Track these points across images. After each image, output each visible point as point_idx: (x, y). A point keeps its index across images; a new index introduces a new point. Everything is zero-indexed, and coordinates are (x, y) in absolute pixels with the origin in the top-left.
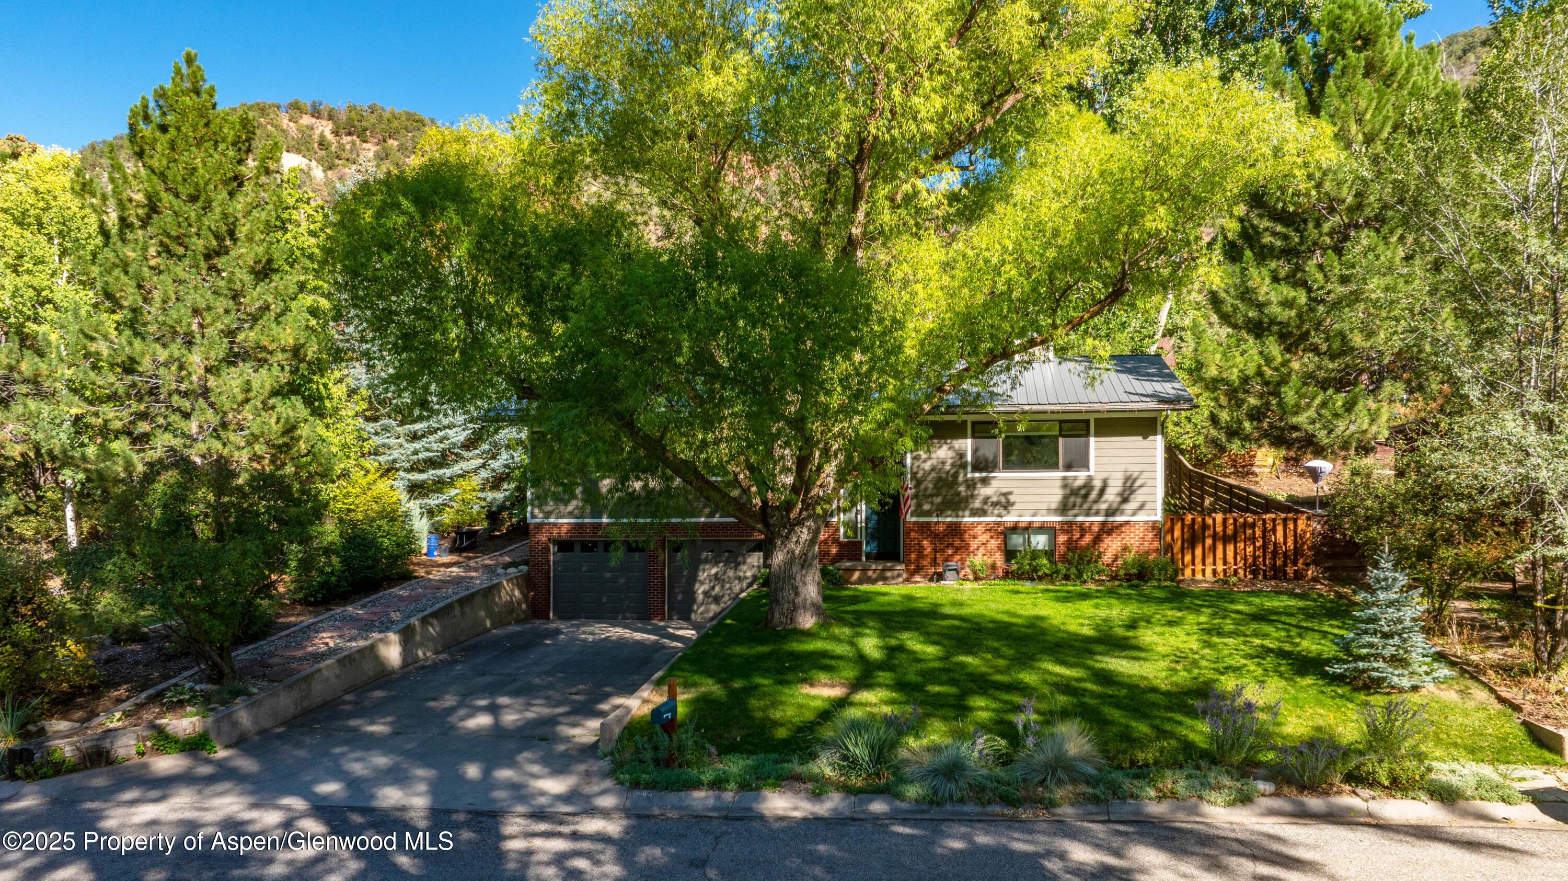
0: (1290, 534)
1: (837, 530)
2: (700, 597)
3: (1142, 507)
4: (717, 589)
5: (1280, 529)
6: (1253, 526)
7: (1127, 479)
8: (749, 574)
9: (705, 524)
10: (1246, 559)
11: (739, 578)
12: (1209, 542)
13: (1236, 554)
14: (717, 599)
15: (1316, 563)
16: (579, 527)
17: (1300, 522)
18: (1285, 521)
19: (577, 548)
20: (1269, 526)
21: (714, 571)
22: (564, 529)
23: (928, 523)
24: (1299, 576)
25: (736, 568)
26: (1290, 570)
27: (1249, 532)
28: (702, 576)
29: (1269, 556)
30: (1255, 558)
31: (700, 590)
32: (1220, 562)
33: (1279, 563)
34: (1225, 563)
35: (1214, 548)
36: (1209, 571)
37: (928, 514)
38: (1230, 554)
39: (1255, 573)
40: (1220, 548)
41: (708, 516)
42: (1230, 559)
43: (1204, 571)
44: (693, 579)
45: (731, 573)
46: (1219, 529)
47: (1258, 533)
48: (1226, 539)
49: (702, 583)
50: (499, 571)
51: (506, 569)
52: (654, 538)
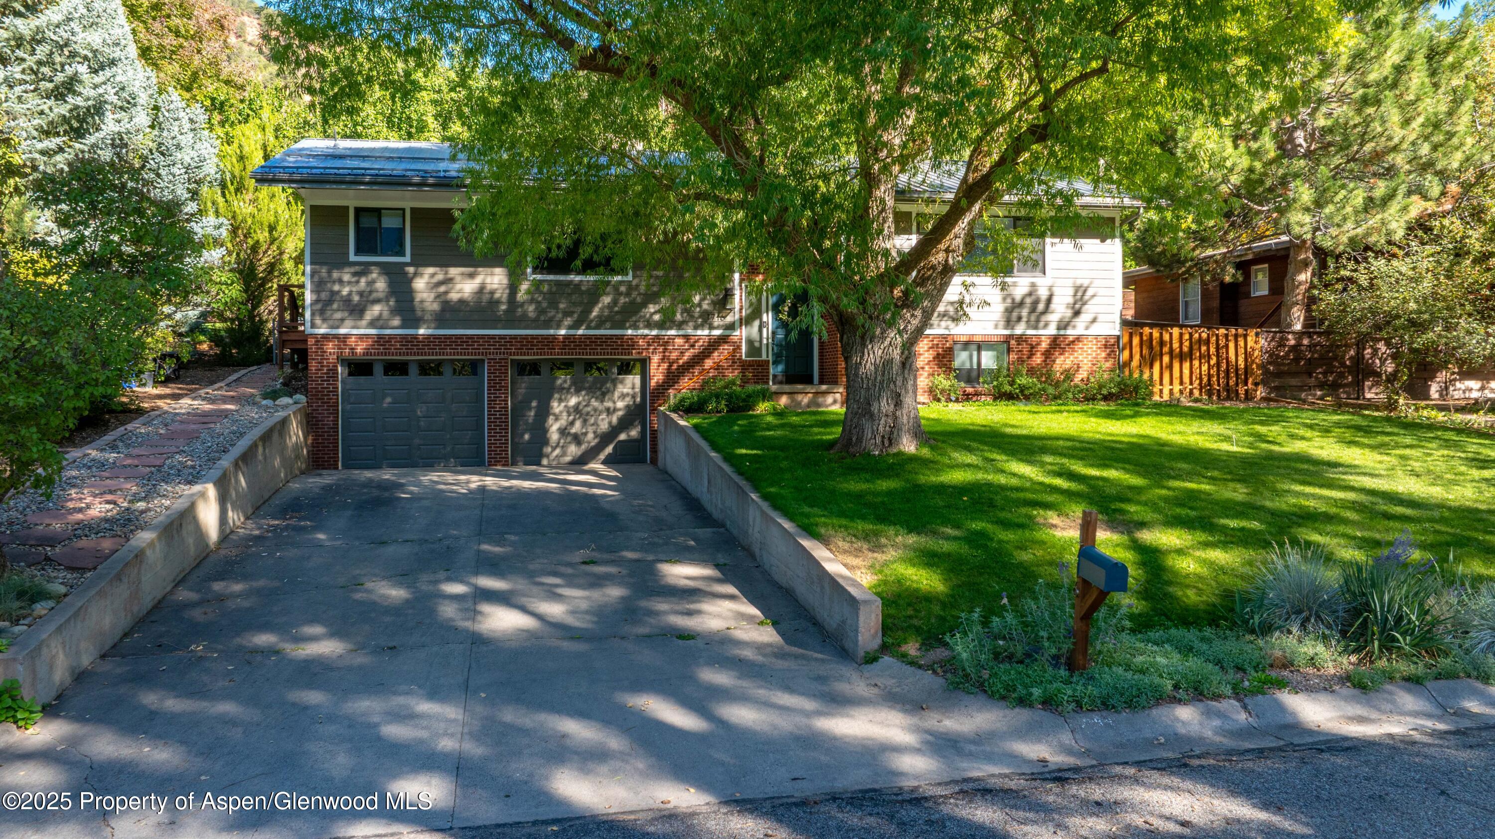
0: (1241, 351)
1: (739, 347)
2: (554, 436)
3: (1094, 320)
4: (578, 424)
5: (1232, 345)
6: (1208, 342)
7: (1077, 289)
8: (621, 404)
9: (566, 337)
10: (1201, 379)
11: (607, 410)
12: (1166, 359)
13: (1191, 373)
14: (577, 439)
15: (1264, 382)
16: (383, 341)
17: (1249, 339)
18: (1236, 336)
19: (378, 369)
20: (1222, 342)
21: (573, 401)
22: (360, 344)
24: (1248, 397)
25: (603, 398)
26: (1242, 391)
27: (1204, 348)
28: (557, 407)
29: (1222, 375)
30: (1210, 376)
31: (554, 429)
32: (1176, 382)
33: (1232, 383)
34: (1181, 383)
35: (1170, 367)
36: (1166, 392)
38: (1186, 372)
39: (1210, 394)
40: (1176, 366)
41: (569, 328)
42: (1186, 379)
43: (1161, 391)
44: (544, 412)
45: (595, 403)
46: (1176, 345)
47: (1212, 350)
48: (1182, 357)
49: (557, 418)
50: (264, 402)
51: (274, 399)
52: (495, 356)
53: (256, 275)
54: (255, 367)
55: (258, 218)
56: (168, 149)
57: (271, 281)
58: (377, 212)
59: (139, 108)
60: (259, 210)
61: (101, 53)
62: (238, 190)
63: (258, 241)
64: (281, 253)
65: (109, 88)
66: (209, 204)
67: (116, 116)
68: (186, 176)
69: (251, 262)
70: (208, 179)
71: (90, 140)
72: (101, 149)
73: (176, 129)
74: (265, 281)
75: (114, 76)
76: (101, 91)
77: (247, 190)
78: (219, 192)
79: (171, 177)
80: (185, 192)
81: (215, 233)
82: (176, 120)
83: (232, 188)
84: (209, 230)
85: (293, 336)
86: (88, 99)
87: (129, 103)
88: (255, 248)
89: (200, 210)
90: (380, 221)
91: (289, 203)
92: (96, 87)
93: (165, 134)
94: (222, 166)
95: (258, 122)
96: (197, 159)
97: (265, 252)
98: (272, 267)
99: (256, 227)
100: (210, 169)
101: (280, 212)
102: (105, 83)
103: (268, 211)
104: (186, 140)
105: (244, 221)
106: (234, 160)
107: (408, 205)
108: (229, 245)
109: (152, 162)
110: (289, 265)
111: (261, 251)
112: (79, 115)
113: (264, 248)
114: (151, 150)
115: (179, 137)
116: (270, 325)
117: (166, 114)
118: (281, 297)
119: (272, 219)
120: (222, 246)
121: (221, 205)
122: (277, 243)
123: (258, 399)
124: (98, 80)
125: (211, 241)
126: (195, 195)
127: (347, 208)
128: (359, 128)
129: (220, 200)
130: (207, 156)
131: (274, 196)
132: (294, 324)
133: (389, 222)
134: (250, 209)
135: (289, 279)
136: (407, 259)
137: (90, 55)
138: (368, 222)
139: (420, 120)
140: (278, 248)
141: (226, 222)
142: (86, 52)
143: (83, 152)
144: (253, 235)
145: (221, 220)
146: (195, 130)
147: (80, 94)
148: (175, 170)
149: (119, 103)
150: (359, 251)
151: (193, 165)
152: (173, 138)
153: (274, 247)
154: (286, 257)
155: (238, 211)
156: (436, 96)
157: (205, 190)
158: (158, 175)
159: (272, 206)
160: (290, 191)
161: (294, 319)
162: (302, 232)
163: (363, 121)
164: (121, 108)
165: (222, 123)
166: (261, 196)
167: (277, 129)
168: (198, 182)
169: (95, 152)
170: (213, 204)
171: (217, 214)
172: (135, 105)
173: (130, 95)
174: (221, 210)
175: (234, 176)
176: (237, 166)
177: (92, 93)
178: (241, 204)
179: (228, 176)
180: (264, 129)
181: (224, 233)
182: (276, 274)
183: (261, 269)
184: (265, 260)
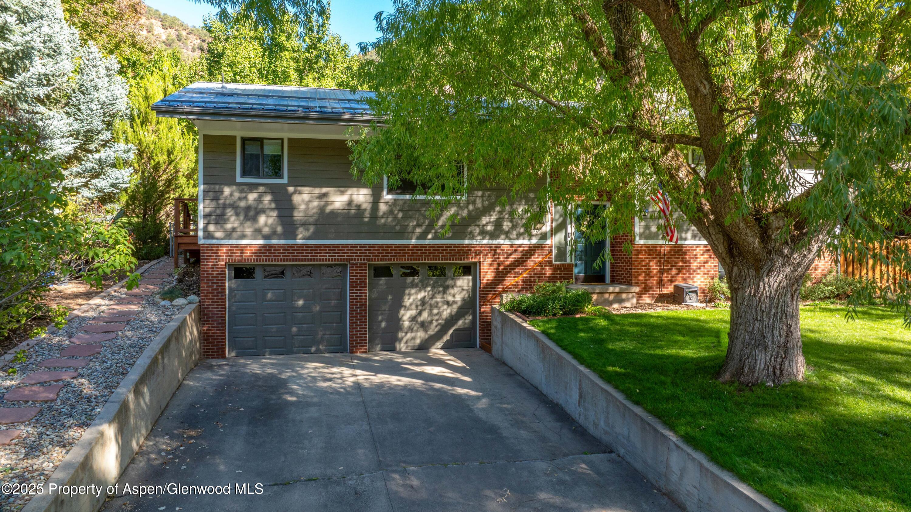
1: (550, 252)
2: (406, 324)
4: (425, 314)
8: (458, 298)
9: (415, 246)
11: (448, 303)
14: (424, 326)
16: (266, 249)
19: (259, 273)
21: (420, 296)
22: (248, 253)
23: (655, 246)
25: (444, 292)
28: (407, 301)
31: (406, 315)
37: (654, 236)
41: (418, 238)
44: (398, 304)
45: (439, 298)
49: (407, 309)
50: (163, 303)
51: (171, 300)
52: (357, 262)
53: (157, 188)
54: (155, 262)
55: (158, 144)
56: (87, 90)
57: (169, 192)
58: (260, 141)
59: (64, 56)
60: (160, 139)
61: (31, 10)
62: (142, 123)
63: (159, 162)
64: (177, 172)
65: (35, 37)
66: (120, 133)
67: (43, 61)
68: (102, 111)
69: (154, 179)
70: (120, 114)
71: (19, 79)
72: (28, 86)
73: (94, 74)
74: (163, 193)
75: (40, 27)
76: (28, 38)
77: (151, 123)
78: (129, 124)
79: (89, 111)
80: (100, 123)
81: (125, 156)
82: (95, 66)
83: (138, 121)
84: (120, 154)
85: (186, 240)
86: (17, 45)
87: (55, 51)
88: (156, 168)
89: (113, 138)
90: (262, 148)
91: (183, 133)
92: (24, 35)
93: (85, 77)
94: (131, 104)
95: (160, 73)
96: (110, 98)
97: (164, 171)
98: (169, 182)
99: (157, 152)
100: (122, 106)
101: (176, 140)
102: (31, 33)
103: (167, 139)
104: (102, 83)
105: (148, 146)
106: (141, 100)
107: (286, 136)
108: (136, 165)
109: (74, 99)
110: (182, 181)
111: (161, 170)
112: (9, 58)
113: (163, 168)
114: (74, 91)
115: (96, 80)
116: (168, 225)
117: (87, 62)
118: (177, 206)
119: (170, 145)
120: (130, 166)
121: (130, 134)
122: (173, 164)
123: (157, 298)
124: (26, 30)
125: (122, 162)
126: (109, 125)
127: (235, 137)
128: (238, 77)
129: (129, 130)
130: (119, 96)
131: (171, 128)
132: (186, 230)
133: (269, 150)
134: (153, 138)
135: (182, 191)
136: (285, 181)
137: (21, 11)
138: (252, 149)
139: (284, 72)
140: (175, 167)
141: (134, 147)
142: (17, 8)
143: (12, 88)
144: (155, 158)
145: (130, 145)
146: (110, 76)
147: (10, 41)
148: (93, 106)
149: (47, 51)
150: (244, 173)
151: (108, 102)
152: (92, 81)
153: (171, 167)
154: (180, 174)
155: (143, 139)
156: (296, 55)
157: (117, 122)
158: (79, 110)
159: (170, 135)
160: (184, 124)
161: (187, 225)
162: (192, 156)
163: (241, 72)
164: (48, 55)
165: (134, 78)
166: (161, 128)
167: (175, 77)
168: (113, 116)
169: (23, 89)
170: (124, 133)
171: (127, 140)
172: (60, 54)
173: (55, 45)
174: (130, 138)
175: (140, 112)
176: (142, 103)
177: (20, 40)
178: (146, 133)
179: (136, 112)
180: (164, 79)
181: (132, 156)
182: (173, 187)
183: (161, 184)
184: (164, 177)
